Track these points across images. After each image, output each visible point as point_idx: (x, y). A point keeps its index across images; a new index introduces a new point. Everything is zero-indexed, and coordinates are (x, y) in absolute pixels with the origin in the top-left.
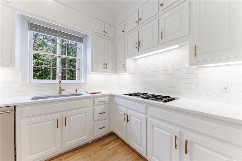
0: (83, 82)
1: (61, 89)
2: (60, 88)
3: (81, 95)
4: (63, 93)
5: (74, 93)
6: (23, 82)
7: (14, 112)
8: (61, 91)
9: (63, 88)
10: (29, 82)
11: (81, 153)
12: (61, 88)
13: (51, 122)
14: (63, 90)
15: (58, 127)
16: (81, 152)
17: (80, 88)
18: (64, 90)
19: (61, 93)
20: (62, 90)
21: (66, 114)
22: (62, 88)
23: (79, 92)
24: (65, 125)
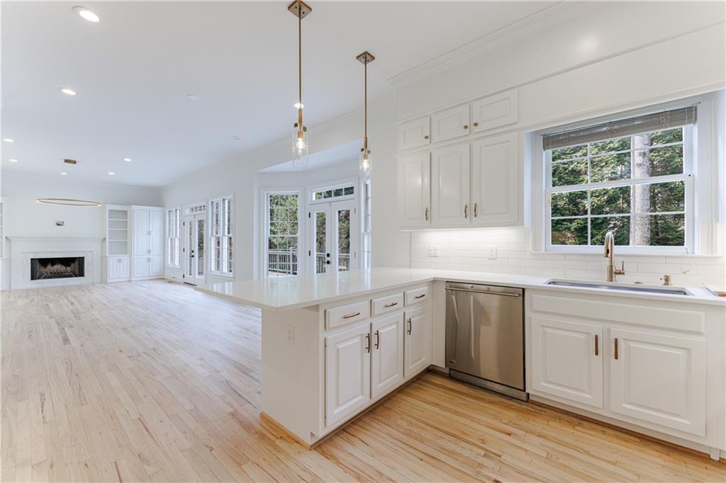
0: (698, 252)
1: (614, 270)
2: (612, 266)
3: (685, 294)
4: (619, 280)
5: (660, 284)
6: (535, 251)
7: (521, 298)
8: (613, 274)
9: (621, 269)
10: (546, 251)
11: (667, 458)
12: (614, 267)
13: (583, 336)
14: (620, 273)
15: (597, 354)
16: (669, 455)
17: (684, 273)
18: (623, 274)
19: (614, 280)
20: (616, 273)
21: (618, 331)
22: (618, 267)
23: (675, 284)
24: (616, 358)
